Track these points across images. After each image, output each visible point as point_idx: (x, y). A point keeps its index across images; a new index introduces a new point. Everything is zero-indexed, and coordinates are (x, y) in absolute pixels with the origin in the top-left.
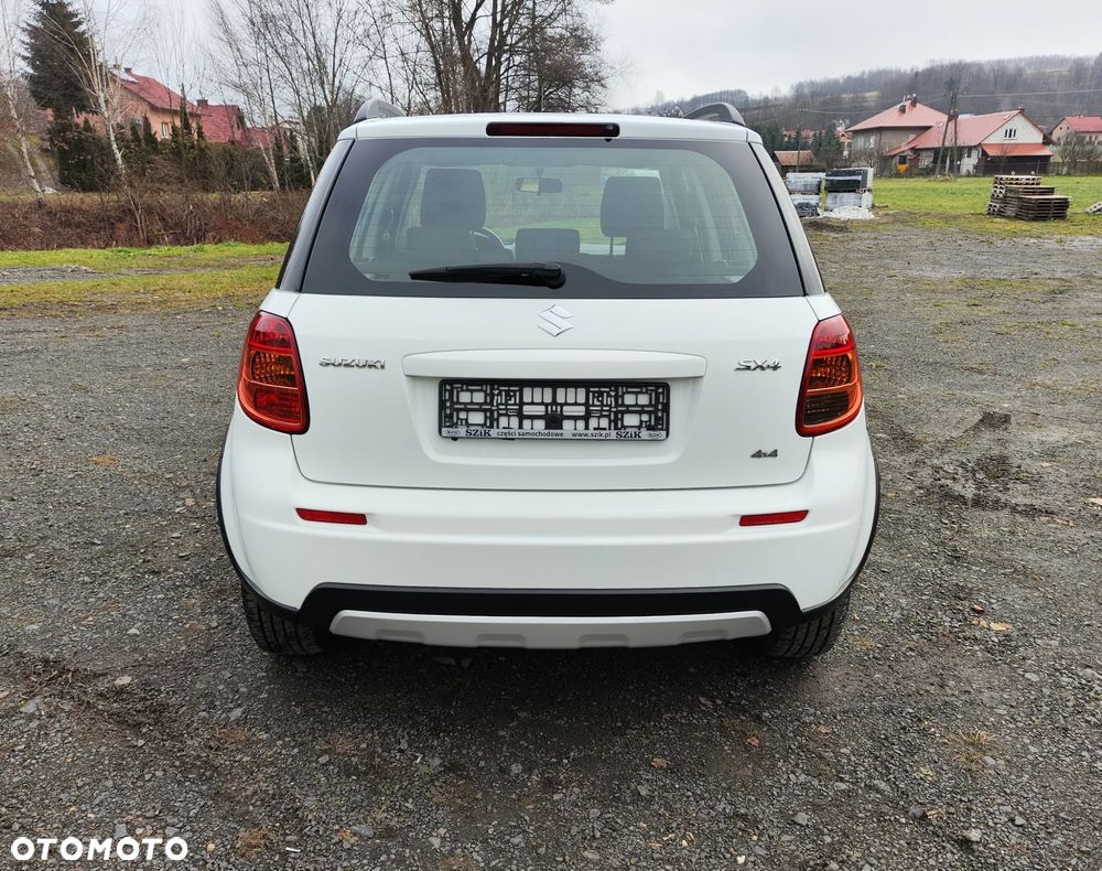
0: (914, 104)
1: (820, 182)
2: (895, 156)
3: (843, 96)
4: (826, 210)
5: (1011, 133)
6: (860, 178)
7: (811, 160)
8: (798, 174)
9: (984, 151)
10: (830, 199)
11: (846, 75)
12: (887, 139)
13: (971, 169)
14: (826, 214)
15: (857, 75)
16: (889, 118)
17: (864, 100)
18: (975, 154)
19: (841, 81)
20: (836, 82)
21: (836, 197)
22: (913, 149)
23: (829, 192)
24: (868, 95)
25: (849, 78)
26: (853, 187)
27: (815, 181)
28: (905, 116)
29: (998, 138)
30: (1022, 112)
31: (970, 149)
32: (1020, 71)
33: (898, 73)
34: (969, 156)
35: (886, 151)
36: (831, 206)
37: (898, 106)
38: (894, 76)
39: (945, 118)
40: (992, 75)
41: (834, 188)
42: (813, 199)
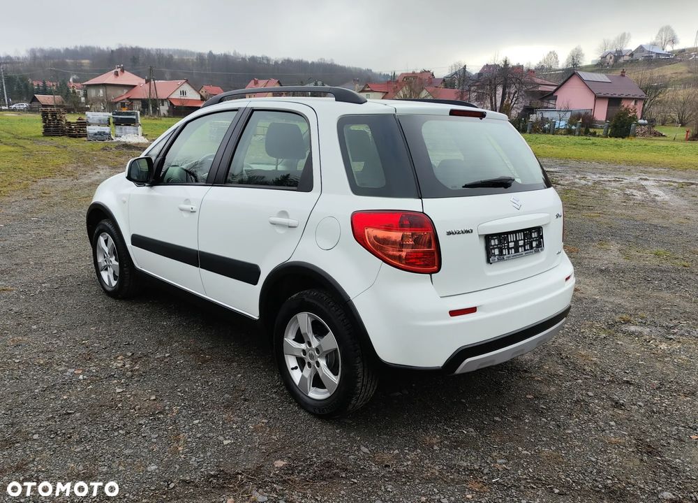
0: (123, 71)
1: (109, 119)
2: (117, 102)
3: (67, 61)
4: (116, 136)
5: (183, 93)
6: (135, 117)
7: (63, 102)
8: (93, 113)
9: (170, 102)
10: (117, 130)
11: (65, 47)
12: (110, 91)
13: (166, 113)
14: (118, 139)
15: (73, 48)
16: (109, 78)
17: (81, 65)
18: (166, 104)
19: (62, 51)
20: (59, 51)
21: (121, 128)
22: (128, 98)
23: (116, 125)
24: (83, 61)
25: (67, 49)
26: (131, 122)
27: (106, 118)
28: (118, 78)
29: (177, 95)
30: (187, 81)
31: (163, 100)
32: (171, 56)
33: (99, 49)
34: (163, 105)
35: (112, 99)
36: (119, 134)
37: (113, 71)
38: (96, 51)
39: (144, 81)
40: (156, 57)
41: (118, 123)
42: (106, 129)
